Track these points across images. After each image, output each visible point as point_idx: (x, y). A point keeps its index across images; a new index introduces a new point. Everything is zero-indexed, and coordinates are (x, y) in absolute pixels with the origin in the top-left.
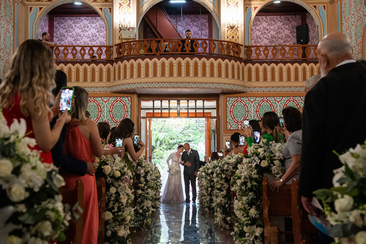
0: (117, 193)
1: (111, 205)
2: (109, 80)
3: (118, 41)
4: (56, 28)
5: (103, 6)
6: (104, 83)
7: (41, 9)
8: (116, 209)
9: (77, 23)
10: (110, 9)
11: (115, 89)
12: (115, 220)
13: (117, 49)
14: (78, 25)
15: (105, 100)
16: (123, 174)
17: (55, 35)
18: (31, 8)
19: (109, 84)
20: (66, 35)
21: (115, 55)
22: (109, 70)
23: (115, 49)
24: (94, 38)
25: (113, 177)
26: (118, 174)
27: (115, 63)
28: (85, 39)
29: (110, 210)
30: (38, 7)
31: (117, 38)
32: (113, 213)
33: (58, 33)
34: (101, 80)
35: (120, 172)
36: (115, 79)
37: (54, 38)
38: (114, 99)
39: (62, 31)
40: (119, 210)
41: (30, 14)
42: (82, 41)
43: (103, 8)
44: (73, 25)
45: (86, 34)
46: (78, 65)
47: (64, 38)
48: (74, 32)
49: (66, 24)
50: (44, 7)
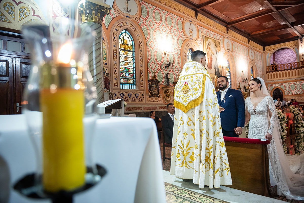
0: (297, 118)
1: (296, 120)
2: (299, 75)
3: (302, 60)
4: (276, 55)
5: (294, 47)
6: (297, 76)
7: (270, 53)
8: (297, 121)
9: (284, 52)
10: (298, 48)
11: (302, 78)
12: (297, 123)
13: (302, 63)
14: (284, 53)
15: (298, 83)
16: (299, 113)
17: (275, 58)
18: (267, 54)
19: (299, 76)
20: (280, 57)
21: (301, 65)
22: (299, 71)
23: (301, 63)
24: (292, 56)
25: (296, 114)
26: (297, 113)
27: (301, 69)
28: (288, 58)
29: (296, 121)
30: (269, 53)
31: (301, 58)
32: (297, 122)
33: (277, 57)
34: (296, 75)
35: (298, 113)
36: (301, 75)
37: (276, 59)
38: (302, 82)
39: (278, 56)
40: (298, 121)
41: (267, 56)
42: (287, 58)
43: (295, 48)
44: (283, 53)
45: (288, 55)
46: (286, 71)
47: (279, 59)
48: (283, 56)
49: (280, 53)
50: (272, 52)
